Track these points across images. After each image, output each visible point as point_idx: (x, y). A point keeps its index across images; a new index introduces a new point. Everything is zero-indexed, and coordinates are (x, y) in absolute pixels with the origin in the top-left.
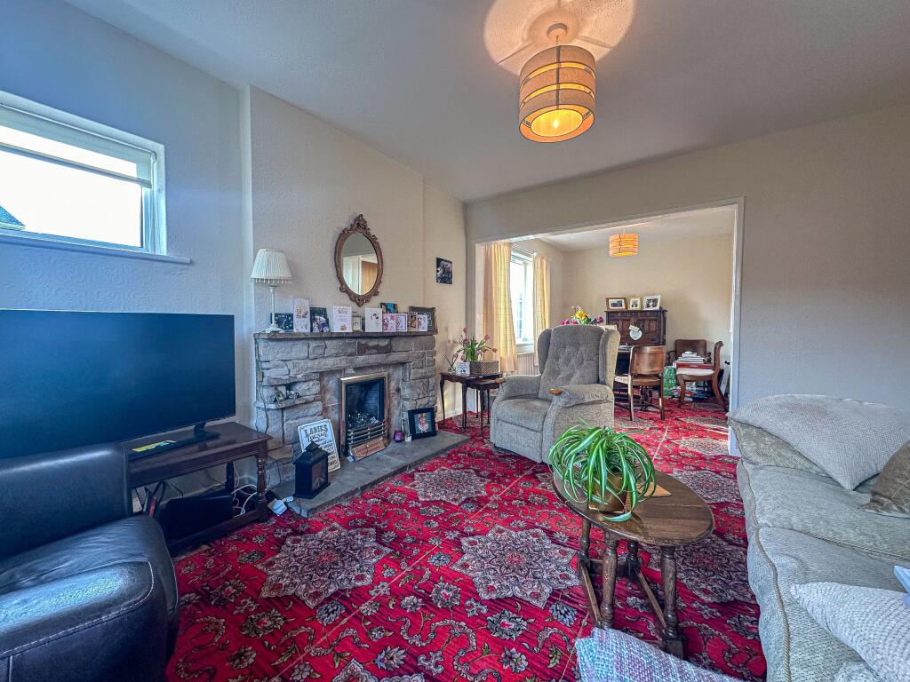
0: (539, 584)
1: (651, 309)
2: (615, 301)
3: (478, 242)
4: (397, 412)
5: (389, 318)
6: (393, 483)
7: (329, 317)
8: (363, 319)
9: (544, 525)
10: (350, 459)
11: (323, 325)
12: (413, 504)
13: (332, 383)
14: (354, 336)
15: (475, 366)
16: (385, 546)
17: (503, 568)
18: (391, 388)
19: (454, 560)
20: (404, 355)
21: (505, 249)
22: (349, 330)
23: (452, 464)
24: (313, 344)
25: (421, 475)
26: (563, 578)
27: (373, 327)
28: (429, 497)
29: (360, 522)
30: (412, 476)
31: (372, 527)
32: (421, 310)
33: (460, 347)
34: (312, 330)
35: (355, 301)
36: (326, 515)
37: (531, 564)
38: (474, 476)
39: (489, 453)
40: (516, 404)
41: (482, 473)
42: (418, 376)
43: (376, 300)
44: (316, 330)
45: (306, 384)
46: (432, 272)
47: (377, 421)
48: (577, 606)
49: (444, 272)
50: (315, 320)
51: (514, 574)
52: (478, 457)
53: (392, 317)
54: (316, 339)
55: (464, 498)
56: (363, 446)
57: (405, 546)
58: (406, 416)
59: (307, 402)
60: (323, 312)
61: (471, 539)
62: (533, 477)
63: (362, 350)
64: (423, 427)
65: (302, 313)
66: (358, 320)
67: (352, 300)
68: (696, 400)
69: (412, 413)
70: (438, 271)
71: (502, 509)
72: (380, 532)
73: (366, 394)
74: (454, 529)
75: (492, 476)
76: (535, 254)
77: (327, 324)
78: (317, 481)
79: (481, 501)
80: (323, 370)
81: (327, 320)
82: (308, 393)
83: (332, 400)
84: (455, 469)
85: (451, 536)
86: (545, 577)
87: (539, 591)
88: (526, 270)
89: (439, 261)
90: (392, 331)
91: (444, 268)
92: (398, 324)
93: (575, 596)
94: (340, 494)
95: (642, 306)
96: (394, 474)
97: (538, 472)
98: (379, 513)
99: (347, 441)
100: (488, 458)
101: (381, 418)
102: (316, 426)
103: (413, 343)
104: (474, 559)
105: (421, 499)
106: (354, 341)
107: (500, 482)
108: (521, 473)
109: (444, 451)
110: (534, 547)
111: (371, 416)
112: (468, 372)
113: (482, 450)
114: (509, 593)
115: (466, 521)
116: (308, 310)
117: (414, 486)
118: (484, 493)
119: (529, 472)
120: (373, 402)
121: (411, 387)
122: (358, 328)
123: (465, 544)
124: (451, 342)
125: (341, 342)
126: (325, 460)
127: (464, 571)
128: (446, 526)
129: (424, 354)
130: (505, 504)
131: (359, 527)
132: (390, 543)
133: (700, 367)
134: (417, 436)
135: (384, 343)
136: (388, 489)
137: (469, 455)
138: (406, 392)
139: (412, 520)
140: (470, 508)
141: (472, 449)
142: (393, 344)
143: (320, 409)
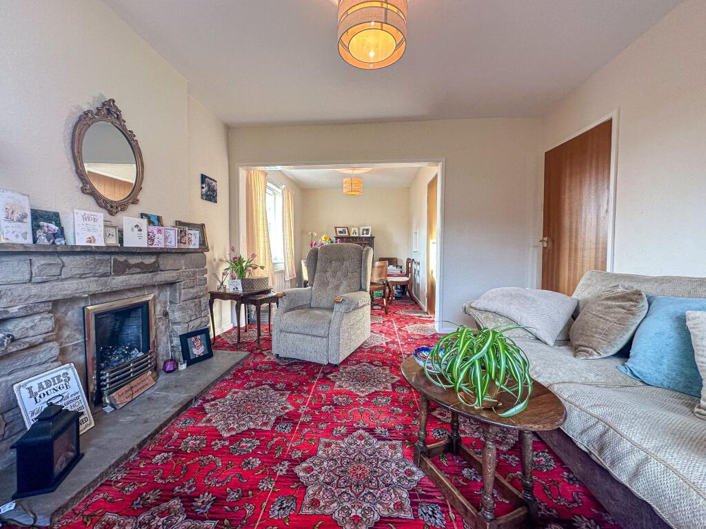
0: (394, 491)
1: (365, 235)
2: (341, 229)
3: (242, 166)
4: (164, 339)
5: (155, 232)
6: (180, 425)
7: (63, 225)
8: (121, 232)
9: (361, 425)
10: (108, 409)
11: (55, 235)
12: (216, 445)
13: (73, 315)
14: (106, 251)
15: (246, 283)
16: (203, 519)
17: (354, 488)
18: (157, 313)
19: (299, 501)
20: (174, 274)
21: (262, 177)
22: (100, 242)
23: (243, 384)
24: (39, 261)
25: (212, 405)
26: (409, 475)
27: (134, 240)
28: (233, 429)
29: (152, 497)
30: (201, 409)
31: (173, 497)
32: (192, 226)
33: (228, 265)
34: (35, 241)
35: (105, 208)
36: (87, 508)
37: (376, 472)
38: (272, 392)
39: (274, 364)
40: (299, 315)
41: (278, 386)
42: (190, 296)
43: (134, 210)
44: (43, 240)
45: (28, 319)
46: (197, 189)
47: (141, 354)
48: (435, 501)
49: (209, 190)
50: (39, 227)
51: (367, 490)
52: (266, 371)
53: (159, 231)
54: (44, 254)
55: (273, 419)
56: (126, 388)
57: (232, 508)
58: (177, 341)
59: (32, 346)
60: (54, 218)
61: (304, 465)
62: (324, 380)
63: (120, 269)
64: (198, 350)
65: (16, 216)
66: (113, 231)
67: (100, 206)
68: (397, 298)
69: (184, 338)
70: (203, 188)
71: (316, 420)
72: (188, 500)
73: (122, 324)
74: (280, 460)
75: (289, 387)
76: (283, 186)
77: (61, 233)
78: (62, 458)
79: (292, 417)
80: (59, 298)
81: (62, 230)
82: (31, 333)
83: (73, 337)
84: (248, 389)
85: (282, 469)
86: (395, 480)
87: (399, 500)
88: (275, 200)
89: (203, 178)
90: (160, 246)
91: (209, 185)
92: (166, 238)
93: (429, 489)
94: (105, 467)
95: (359, 234)
96: (178, 414)
97: (328, 373)
98: (176, 473)
99: (99, 386)
100: (276, 369)
101: (146, 349)
102: (49, 378)
103: (182, 261)
104: (320, 489)
105: (226, 435)
106: (107, 257)
107: (300, 391)
108: (314, 378)
109: (228, 372)
110: (366, 450)
111: (131, 349)
112: (240, 290)
113: (266, 363)
114: (376, 516)
115: (289, 445)
116: (29, 213)
117: (209, 421)
118: (291, 408)
119: (319, 376)
120: (133, 330)
121: (182, 309)
122: (113, 241)
123: (301, 474)
124: (217, 260)
125: (89, 258)
126: (74, 425)
127: (318, 512)
128: (270, 460)
129: (194, 273)
130: (317, 413)
131: (152, 505)
132: (210, 512)
133: (399, 276)
134: (191, 361)
135: (149, 260)
136: (176, 434)
137: (255, 369)
138: (176, 315)
139: (225, 466)
140: (286, 429)
141: (256, 364)
142: (161, 261)
143: (56, 352)
